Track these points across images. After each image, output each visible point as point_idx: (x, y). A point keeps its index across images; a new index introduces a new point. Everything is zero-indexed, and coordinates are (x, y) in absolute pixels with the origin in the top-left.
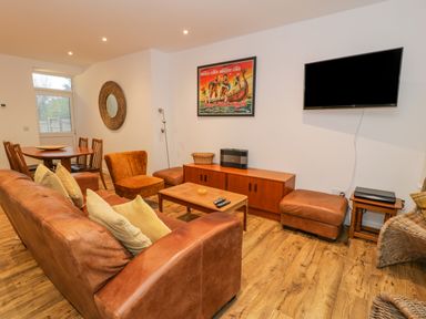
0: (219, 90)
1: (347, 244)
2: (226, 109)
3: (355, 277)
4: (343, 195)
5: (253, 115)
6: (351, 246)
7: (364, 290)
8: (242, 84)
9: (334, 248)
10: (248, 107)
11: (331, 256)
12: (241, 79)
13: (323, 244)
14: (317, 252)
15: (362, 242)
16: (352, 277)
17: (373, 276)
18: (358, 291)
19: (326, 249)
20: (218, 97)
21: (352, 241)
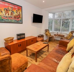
0: (10, 13)
2: (13, 21)
5: (22, 23)
8: (19, 13)
10: (21, 21)
12: (18, 12)
20: (10, 15)
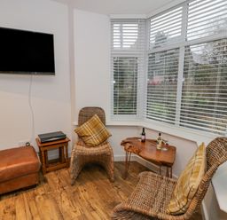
1: (45, 181)
3: (67, 203)
4: (28, 145)
6: (49, 180)
7: (78, 209)
9: (40, 191)
11: (42, 199)
13: (31, 193)
14: (31, 203)
15: (52, 173)
16: (65, 205)
17: (74, 193)
18: (75, 212)
19: (35, 195)
21: (47, 176)
